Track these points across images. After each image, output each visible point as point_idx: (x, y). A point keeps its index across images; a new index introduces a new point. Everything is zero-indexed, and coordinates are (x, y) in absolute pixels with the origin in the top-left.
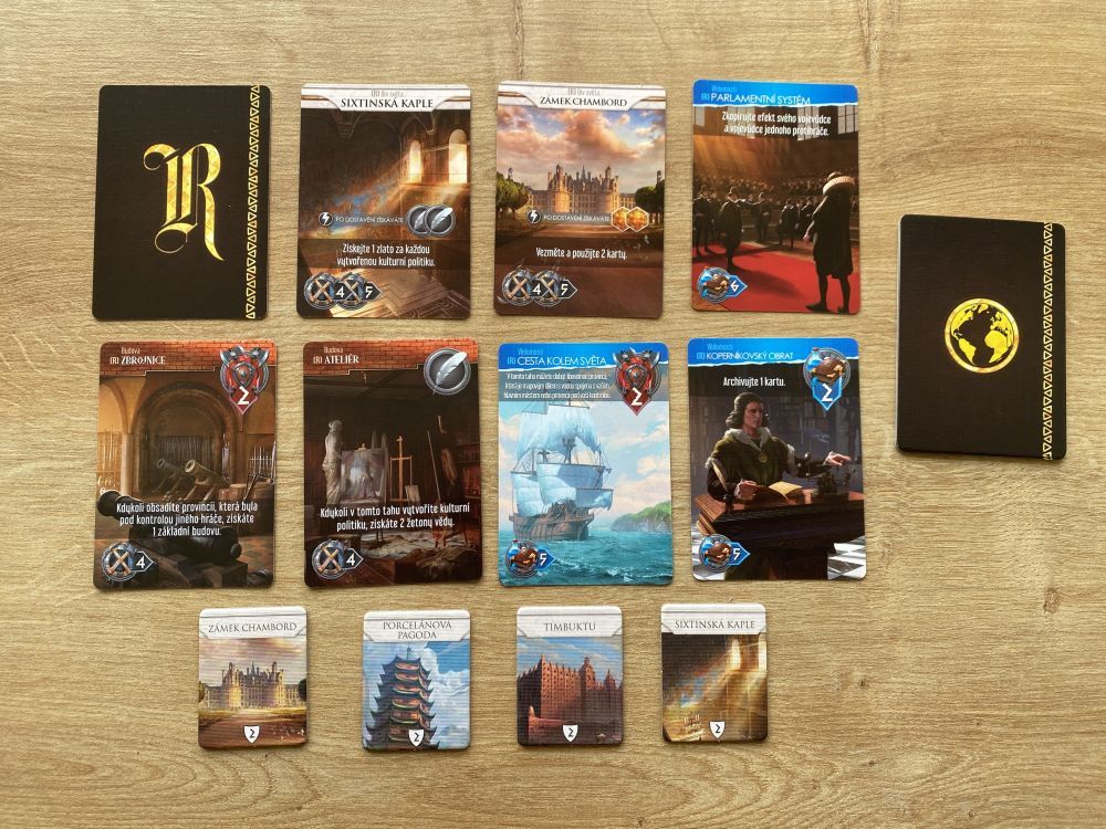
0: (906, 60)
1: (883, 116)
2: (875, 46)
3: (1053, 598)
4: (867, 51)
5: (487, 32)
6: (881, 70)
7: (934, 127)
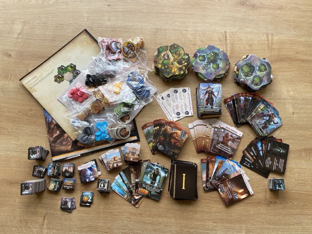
0: (274, 49)
1: (271, 56)
2: (270, 47)
3: (293, 113)
4: (269, 48)
5: (223, 45)
6: (271, 50)
7: (277, 57)
